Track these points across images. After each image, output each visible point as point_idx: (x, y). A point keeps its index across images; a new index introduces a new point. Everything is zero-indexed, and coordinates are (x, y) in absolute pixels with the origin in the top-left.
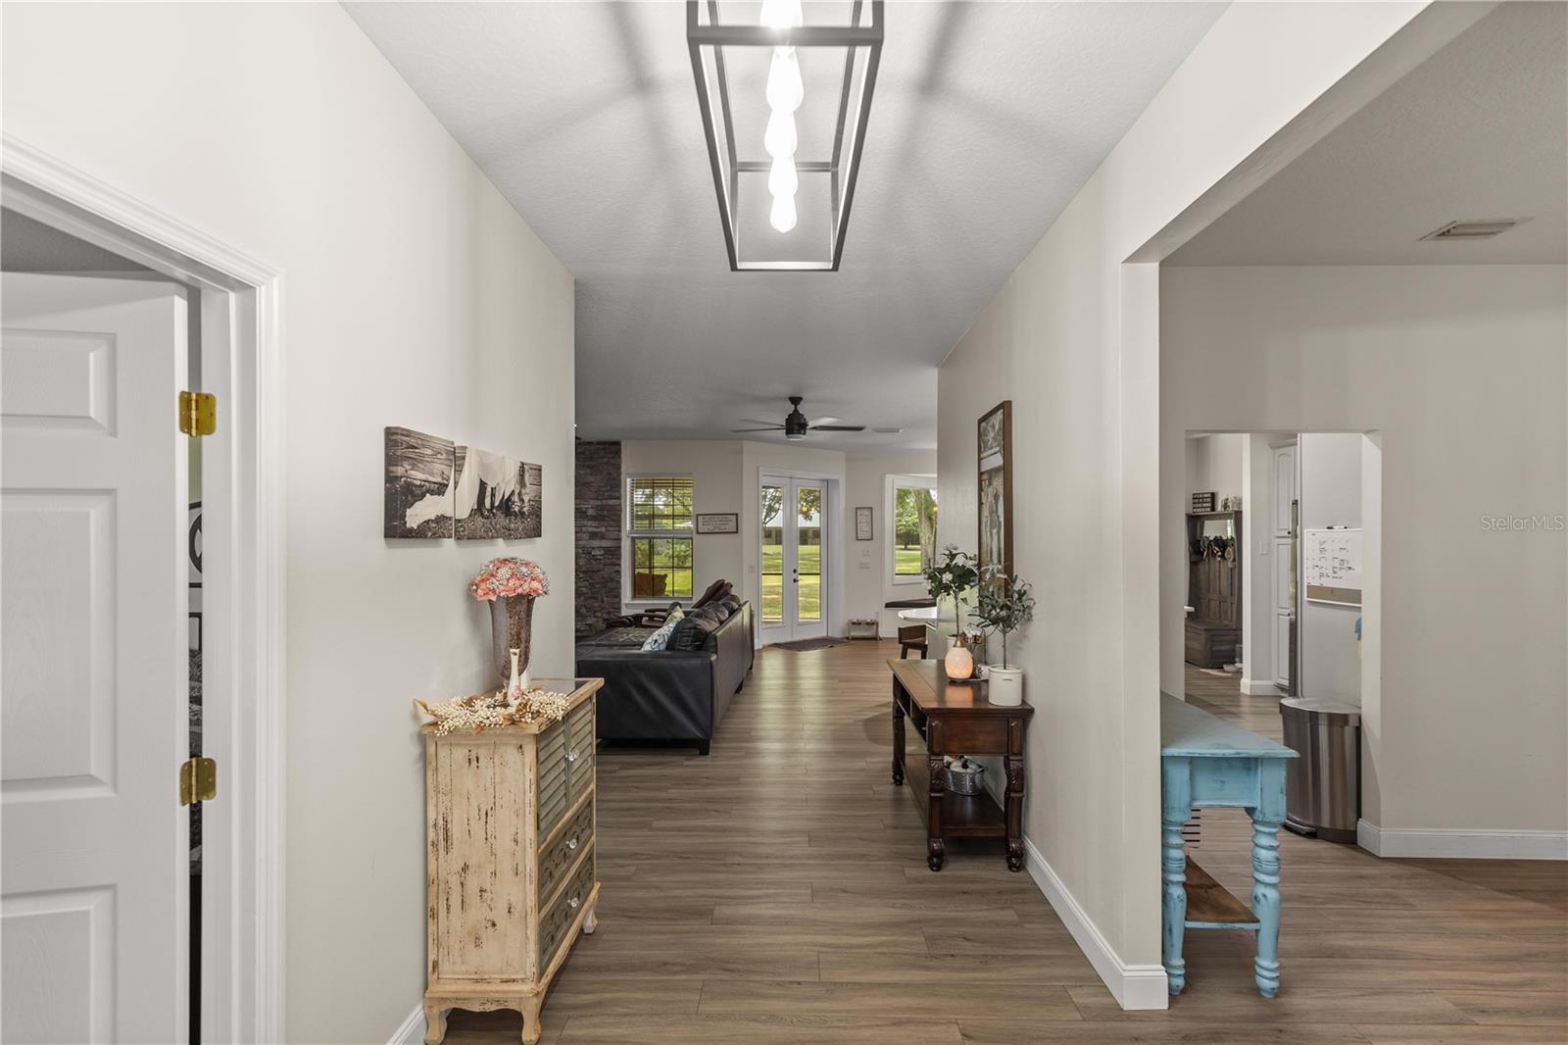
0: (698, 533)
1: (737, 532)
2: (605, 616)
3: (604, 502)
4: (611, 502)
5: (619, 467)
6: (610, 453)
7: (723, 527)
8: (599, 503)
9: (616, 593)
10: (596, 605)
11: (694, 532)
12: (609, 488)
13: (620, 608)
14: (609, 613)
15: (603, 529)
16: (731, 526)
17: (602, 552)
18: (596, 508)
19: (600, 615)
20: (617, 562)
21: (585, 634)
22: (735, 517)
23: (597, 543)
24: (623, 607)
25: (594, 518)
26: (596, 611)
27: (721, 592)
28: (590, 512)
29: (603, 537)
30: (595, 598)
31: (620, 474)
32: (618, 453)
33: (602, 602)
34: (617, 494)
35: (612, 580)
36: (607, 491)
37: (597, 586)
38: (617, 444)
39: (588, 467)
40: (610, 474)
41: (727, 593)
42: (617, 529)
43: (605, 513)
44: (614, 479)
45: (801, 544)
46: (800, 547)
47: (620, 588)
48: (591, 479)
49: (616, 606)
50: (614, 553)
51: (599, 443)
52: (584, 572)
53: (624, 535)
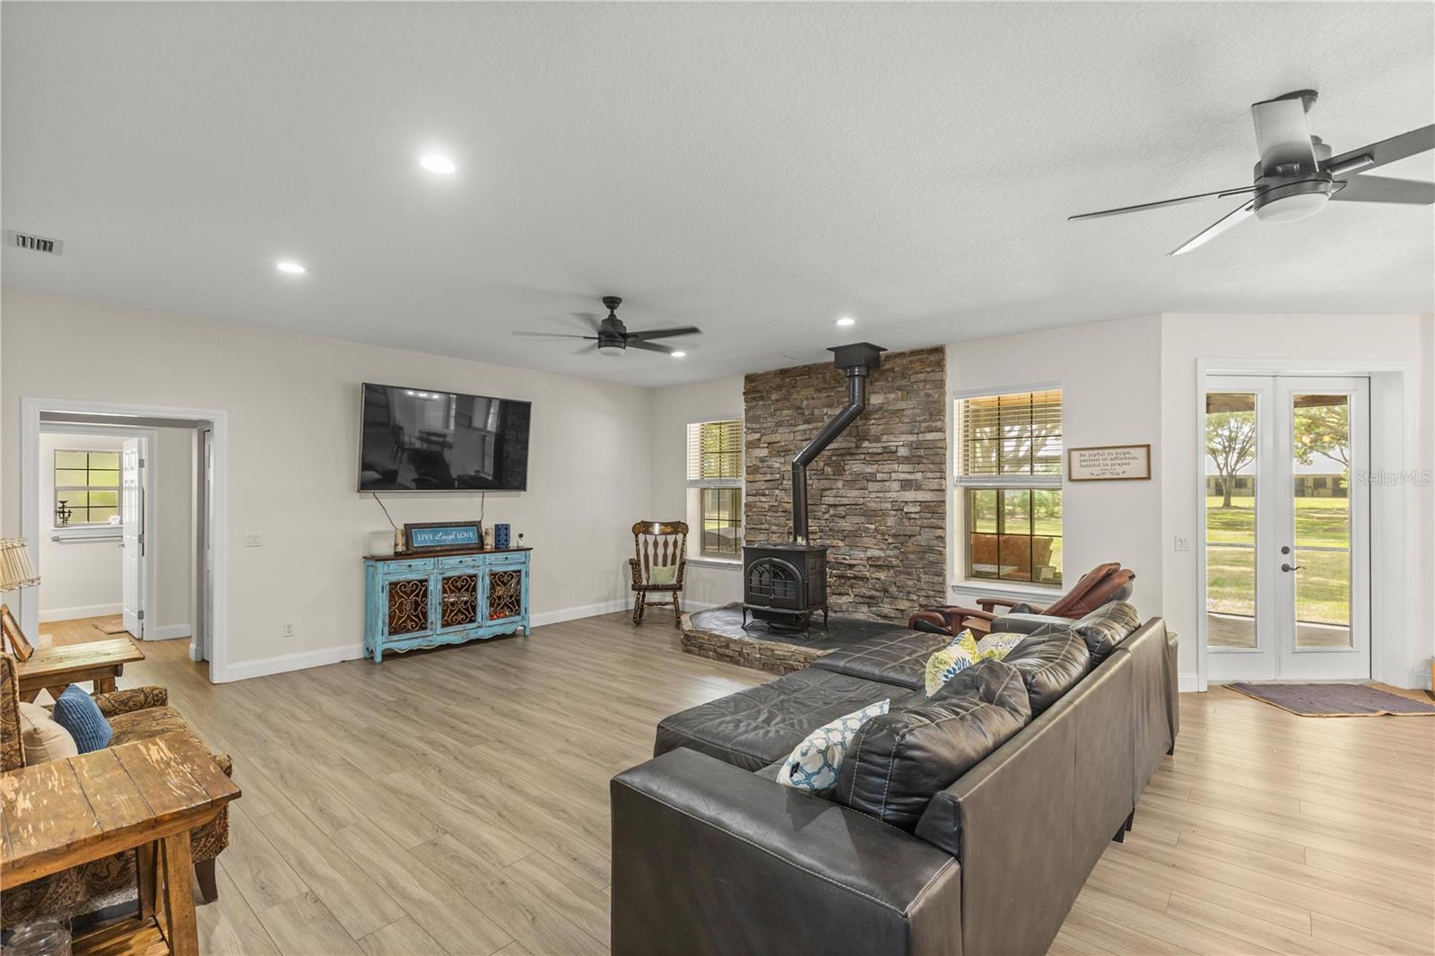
0: (1071, 480)
1: (1148, 478)
2: (923, 601)
3: (921, 437)
4: (929, 436)
5: (940, 385)
6: (929, 366)
7: (1119, 469)
8: (913, 438)
9: (936, 568)
10: (910, 583)
11: (1065, 478)
12: (927, 417)
13: (943, 592)
14: (928, 597)
15: (919, 476)
16: (1138, 468)
17: (918, 509)
18: (910, 445)
19: (915, 597)
20: (940, 523)
21: (896, 622)
22: (1144, 451)
23: (910, 495)
24: (949, 593)
25: (907, 460)
26: (909, 592)
27: (1106, 588)
28: (903, 452)
29: (919, 488)
30: (909, 574)
31: (943, 394)
32: (940, 365)
33: (919, 580)
34: (939, 424)
35: (931, 549)
36: (925, 421)
37: (912, 556)
38: (938, 351)
39: (899, 389)
40: (928, 395)
41: (1122, 594)
42: (938, 475)
43: (922, 452)
44: (935, 402)
45: (1296, 495)
46: (1295, 498)
47: (944, 562)
48: (902, 405)
49: (938, 588)
50: (935, 510)
51: (913, 353)
52: (894, 536)
53: (949, 483)
